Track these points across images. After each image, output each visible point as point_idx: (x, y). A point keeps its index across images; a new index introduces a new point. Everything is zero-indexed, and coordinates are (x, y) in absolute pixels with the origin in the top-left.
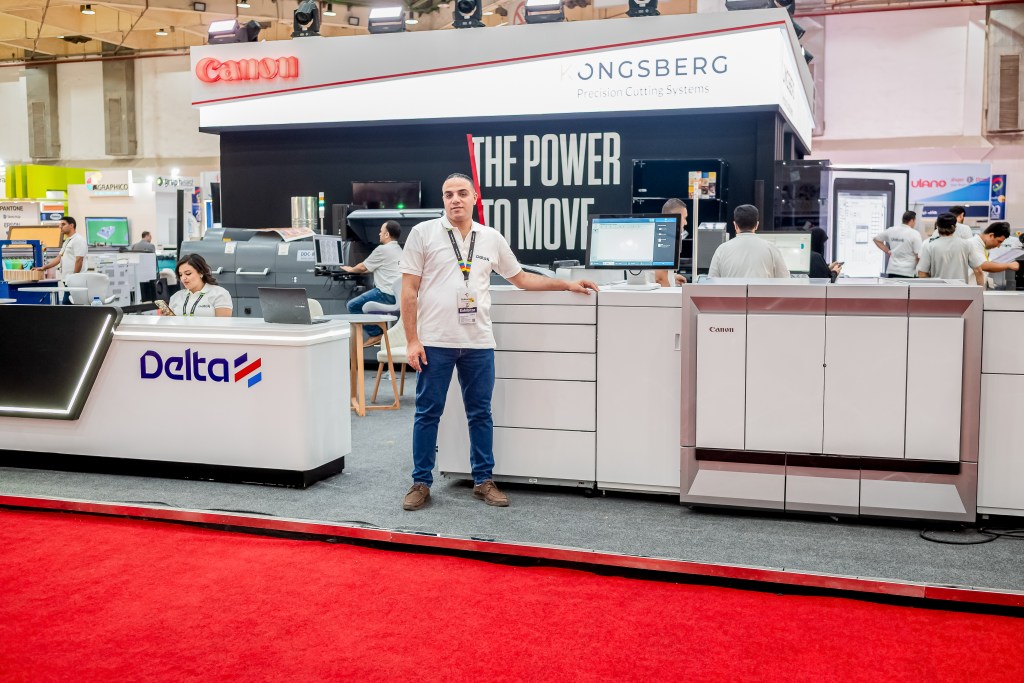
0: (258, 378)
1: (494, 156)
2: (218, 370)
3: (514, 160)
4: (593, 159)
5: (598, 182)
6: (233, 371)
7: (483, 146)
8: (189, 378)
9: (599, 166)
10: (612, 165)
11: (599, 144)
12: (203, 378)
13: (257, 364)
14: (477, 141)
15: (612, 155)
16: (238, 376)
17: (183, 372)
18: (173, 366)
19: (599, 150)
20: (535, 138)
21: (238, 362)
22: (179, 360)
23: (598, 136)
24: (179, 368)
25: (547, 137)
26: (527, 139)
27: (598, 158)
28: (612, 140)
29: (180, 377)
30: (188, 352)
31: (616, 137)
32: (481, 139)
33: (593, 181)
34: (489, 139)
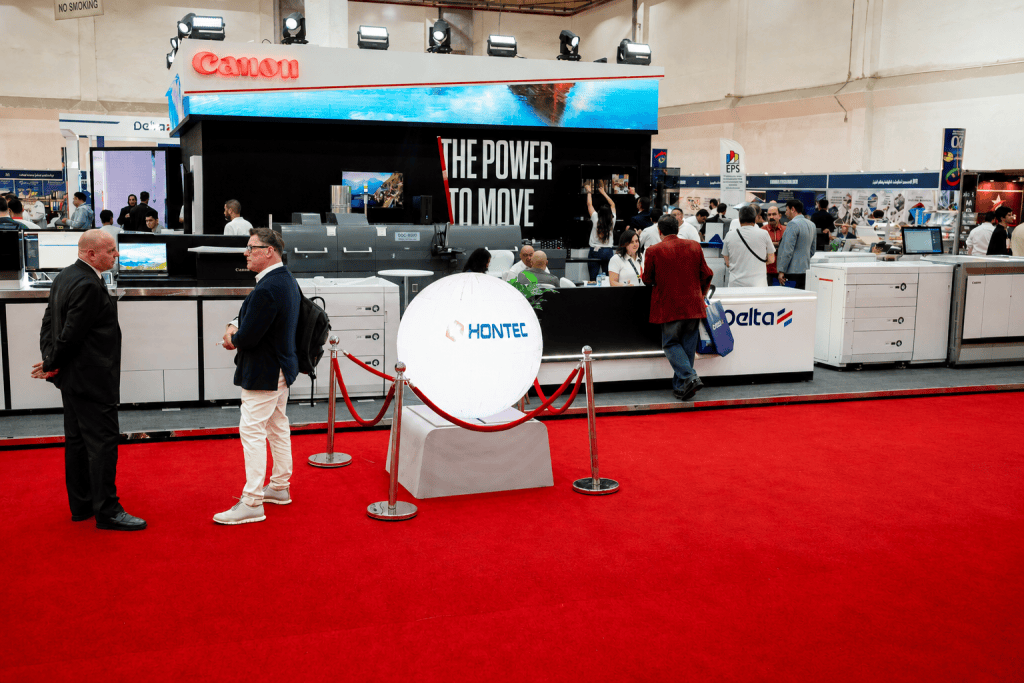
0: (790, 321)
1: (459, 154)
2: (768, 319)
3: (475, 159)
4: (534, 160)
5: (536, 177)
6: (776, 318)
7: (450, 146)
8: (751, 324)
9: (537, 167)
10: (546, 165)
11: (537, 149)
12: (759, 324)
13: (790, 313)
14: (445, 142)
15: (546, 158)
16: (779, 321)
17: (747, 321)
18: (742, 318)
19: (537, 155)
20: (491, 142)
21: (780, 313)
22: (746, 315)
23: (537, 143)
24: (745, 319)
25: (500, 143)
26: (486, 142)
27: (537, 160)
28: (546, 148)
29: (746, 324)
30: (751, 310)
31: (549, 145)
32: (449, 141)
33: (533, 177)
34: (455, 141)
